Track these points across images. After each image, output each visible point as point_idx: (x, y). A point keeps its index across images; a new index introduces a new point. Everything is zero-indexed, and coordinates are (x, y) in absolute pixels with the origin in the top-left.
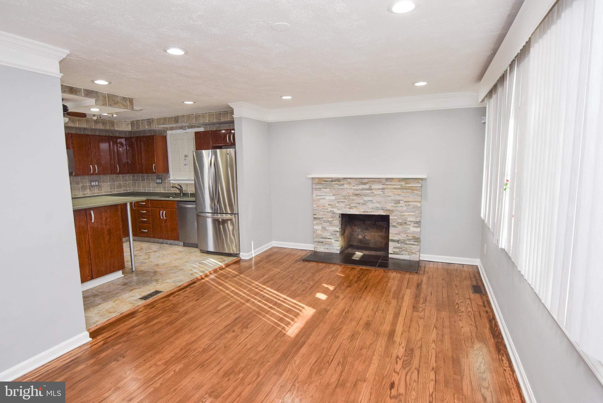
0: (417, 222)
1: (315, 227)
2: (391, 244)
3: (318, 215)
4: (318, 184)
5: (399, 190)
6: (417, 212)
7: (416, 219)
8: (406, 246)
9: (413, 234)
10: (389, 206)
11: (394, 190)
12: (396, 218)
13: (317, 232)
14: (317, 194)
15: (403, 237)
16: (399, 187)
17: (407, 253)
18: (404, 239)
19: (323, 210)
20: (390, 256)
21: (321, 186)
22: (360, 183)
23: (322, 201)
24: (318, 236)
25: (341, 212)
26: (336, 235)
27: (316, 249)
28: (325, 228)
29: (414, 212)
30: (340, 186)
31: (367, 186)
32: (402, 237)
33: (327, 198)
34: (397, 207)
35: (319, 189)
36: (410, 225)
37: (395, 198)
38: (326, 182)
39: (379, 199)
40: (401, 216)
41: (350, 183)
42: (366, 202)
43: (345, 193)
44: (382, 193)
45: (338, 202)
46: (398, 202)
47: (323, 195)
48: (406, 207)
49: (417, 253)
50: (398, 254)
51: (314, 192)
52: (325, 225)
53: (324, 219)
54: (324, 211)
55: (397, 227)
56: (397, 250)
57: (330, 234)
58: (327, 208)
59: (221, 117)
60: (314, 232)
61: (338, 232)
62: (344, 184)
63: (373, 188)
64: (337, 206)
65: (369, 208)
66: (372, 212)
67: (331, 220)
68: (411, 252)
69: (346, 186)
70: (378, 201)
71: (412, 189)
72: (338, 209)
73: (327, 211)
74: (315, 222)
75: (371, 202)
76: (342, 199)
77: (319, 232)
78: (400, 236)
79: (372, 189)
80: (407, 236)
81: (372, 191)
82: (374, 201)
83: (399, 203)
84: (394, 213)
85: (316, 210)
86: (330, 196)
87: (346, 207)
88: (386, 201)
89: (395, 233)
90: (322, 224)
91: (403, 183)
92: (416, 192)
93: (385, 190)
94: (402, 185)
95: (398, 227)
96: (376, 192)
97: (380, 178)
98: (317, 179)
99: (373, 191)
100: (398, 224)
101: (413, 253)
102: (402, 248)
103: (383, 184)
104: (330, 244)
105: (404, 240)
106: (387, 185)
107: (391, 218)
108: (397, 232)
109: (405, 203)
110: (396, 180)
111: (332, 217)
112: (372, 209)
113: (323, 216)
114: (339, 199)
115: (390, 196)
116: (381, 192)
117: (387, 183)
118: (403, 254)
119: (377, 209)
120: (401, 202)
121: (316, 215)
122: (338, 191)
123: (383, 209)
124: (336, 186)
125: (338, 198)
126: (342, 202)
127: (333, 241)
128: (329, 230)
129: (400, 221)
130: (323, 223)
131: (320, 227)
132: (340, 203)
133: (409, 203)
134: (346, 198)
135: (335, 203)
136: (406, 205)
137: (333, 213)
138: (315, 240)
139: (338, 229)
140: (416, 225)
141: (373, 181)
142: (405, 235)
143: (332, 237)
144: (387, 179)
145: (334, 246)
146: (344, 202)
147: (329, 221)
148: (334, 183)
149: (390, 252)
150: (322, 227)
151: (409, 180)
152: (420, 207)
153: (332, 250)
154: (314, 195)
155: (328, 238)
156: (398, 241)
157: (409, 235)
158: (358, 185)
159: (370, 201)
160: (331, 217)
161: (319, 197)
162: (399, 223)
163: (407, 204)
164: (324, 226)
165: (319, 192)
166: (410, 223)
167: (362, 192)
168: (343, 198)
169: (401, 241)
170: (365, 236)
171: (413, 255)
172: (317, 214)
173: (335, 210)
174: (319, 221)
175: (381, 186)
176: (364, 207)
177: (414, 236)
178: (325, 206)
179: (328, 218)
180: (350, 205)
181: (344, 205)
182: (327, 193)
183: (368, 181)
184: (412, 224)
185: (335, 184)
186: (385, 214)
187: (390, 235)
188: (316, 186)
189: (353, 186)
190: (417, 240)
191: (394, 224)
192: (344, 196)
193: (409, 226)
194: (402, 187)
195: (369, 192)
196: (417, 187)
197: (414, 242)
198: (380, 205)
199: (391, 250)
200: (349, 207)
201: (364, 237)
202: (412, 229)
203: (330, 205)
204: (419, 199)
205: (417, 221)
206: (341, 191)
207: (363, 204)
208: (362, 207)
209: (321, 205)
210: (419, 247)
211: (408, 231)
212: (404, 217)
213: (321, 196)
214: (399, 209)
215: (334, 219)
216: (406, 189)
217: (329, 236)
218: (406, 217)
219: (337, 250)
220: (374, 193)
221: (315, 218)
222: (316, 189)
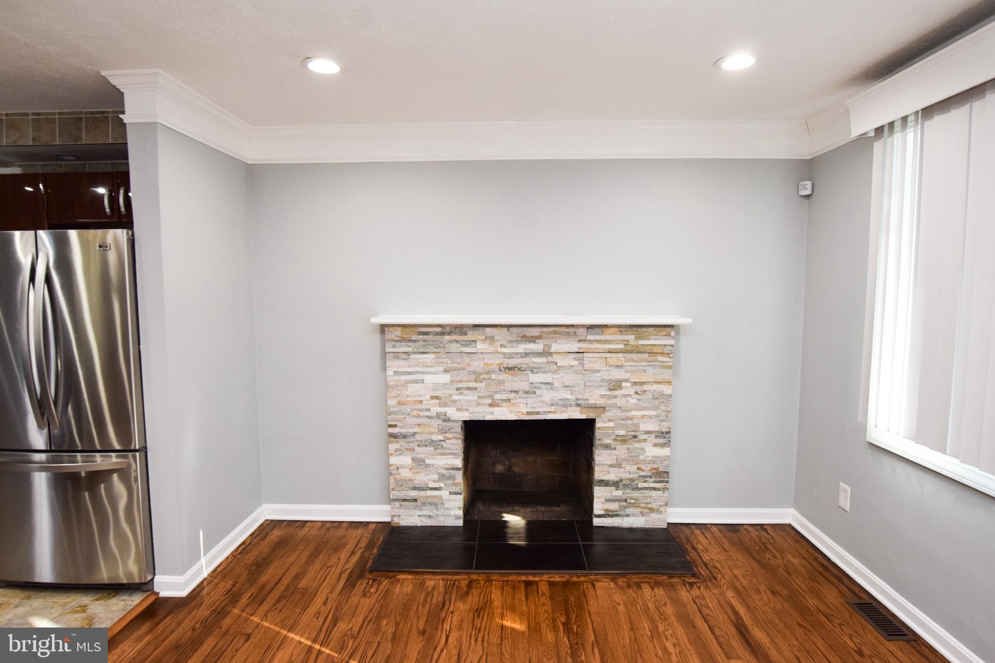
0: (662, 433)
1: (393, 460)
2: (599, 493)
3: (401, 427)
4: (400, 341)
5: (620, 355)
6: (663, 408)
7: (660, 425)
8: (636, 494)
9: (654, 462)
10: (596, 396)
11: (608, 355)
12: (611, 424)
13: (399, 474)
14: (400, 370)
15: (630, 473)
16: (621, 346)
17: (638, 510)
18: (631, 476)
19: (415, 413)
20: (596, 522)
21: (409, 346)
22: (520, 339)
23: (412, 389)
24: (401, 484)
25: (467, 416)
26: (453, 477)
27: (396, 520)
28: (424, 461)
29: (656, 408)
30: (464, 346)
31: (538, 347)
32: (627, 472)
33: (428, 379)
34: (615, 397)
35: (405, 356)
36: (645, 440)
37: (609, 375)
38: (425, 337)
39: (568, 378)
40: (623, 419)
41: (492, 339)
42: (535, 387)
43: (477, 365)
44: (576, 363)
45: (458, 389)
46: (616, 385)
47: (417, 372)
48: (637, 396)
49: (661, 509)
50: (617, 515)
51: (388, 363)
52: (421, 452)
53: (418, 437)
54: (418, 416)
55: (615, 449)
56: (614, 506)
57: (436, 477)
58: (428, 407)
59: (80, 129)
60: (391, 474)
61: (458, 469)
62: (475, 341)
63: (553, 350)
64: (455, 402)
65: (543, 402)
66: (549, 412)
67: (441, 437)
68: (649, 509)
69: (480, 346)
70: (566, 384)
71: (652, 352)
72: (458, 410)
73: (428, 414)
74: (393, 447)
75: (548, 386)
76: (472, 381)
77: (405, 473)
78: (622, 470)
79: (551, 354)
80: (638, 469)
81: (550, 359)
82: (556, 385)
83: (621, 388)
84: (607, 414)
85: (395, 413)
86: (435, 373)
87: (482, 401)
88: (587, 384)
89: (609, 463)
90: (413, 450)
91: (631, 338)
92: (660, 358)
93: (585, 355)
94: (628, 341)
95: (618, 447)
96: (562, 361)
97: (573, 326)
98: (400, 329)
99: (555, 358)
100: (615, 440)
101: (652, 510)
102: (626, 501)
103: (580, 341)
104: (436, 504)
105: (632, 480)
106: (591, 341)
107: (598, 425)
108: (614, 462)
109: (635, 387)
110: (612, 330)
111: (443, 431)
112: (552, 405)
113: (416, 430)
114: (461, 381)
115: (598, 371)
116: (574, 359)
117: (589, 337)
118: (628, 516)
119: (565, 406)
120: (624, 384)
121: (395, 426)
122: (459, 360)
123: (578, 405)
124: (455, 348)
125: (458, 378)
126: (469, 389)
127: (445, 494)
128: (433, 465)
129: (623, 433)
130: (417, 449)
131: (407, 460)
132: (465, 392)
133: (645, 387)
134: (481, 377)
135: (451, 392)
136: (636, 393)
137: (444, 421)
138: (394, 494)
139: (459, 462)
140: (661, 441)
141: (555, 332)
142: (635, 467)
143: (442, 485)
144: (591, 327)
145: (448, 509)
146: (475, 389)
147: (432, 442)
148: (447, 338)
149: (596, 511)
150: (413, 460)
151: (644, 329)
152: (670, 396)
153: (442, 519)
154: (390, 372)
155: (431, 489)
156: (616, 484)
157: (643, 467)
158: (515, 344)
159: (545, 383)
160: (439, 430)
161: (404, 378)
162: (618, 438)
163: (638, 388)
164: (420, 456)
165: (405, 362)
166: (645, 437)
167: (526, 360)
168: (473, 377)
169: (624, 482)
170: (510, 467)
171: (653, 515)
172: (399, 424)
173: (452, 412)
174: (405, 444)
175: (575, 346)
176: (530, 401)
177: (655, 469)
178: (421, 402)
179: (431, 433)
180: (491, 397)
181: (476, 397)
182: (429, 367)
183: (541, 332)
184: (652, 439)
185: (451, 342)
186: (583, 417)
187: (597, 469)
188: (394, 346)
189: (502, 346)
190: (663, 477)
191: (607, 441)
192: (474, 372)
193: (643, 445)
194: (628, 348)
195: (543, 360)
196: (665, 345)
197: (655, 482)
198: (572, 394)
199: (598, 507)
200: (490, 402)
201: (509, 469)
202: (651, 451)
203: (437, 398)
204: (666, 374)
205: (664, 430)
206: (467, 360)
207: (526, 392)
208: (524, 401)
209: (409, 399)
210: (666, 494)
211: (641, 457)
212: (630, 422)
213: (410, 373)
214: (620, 402)
215: (448, 435)
216: (638, 352)
217: (435, 481)
218: (635, 421)
219: (457, 518)
220: (557, 364)
221: (392, 435)
222: (396, 356)
